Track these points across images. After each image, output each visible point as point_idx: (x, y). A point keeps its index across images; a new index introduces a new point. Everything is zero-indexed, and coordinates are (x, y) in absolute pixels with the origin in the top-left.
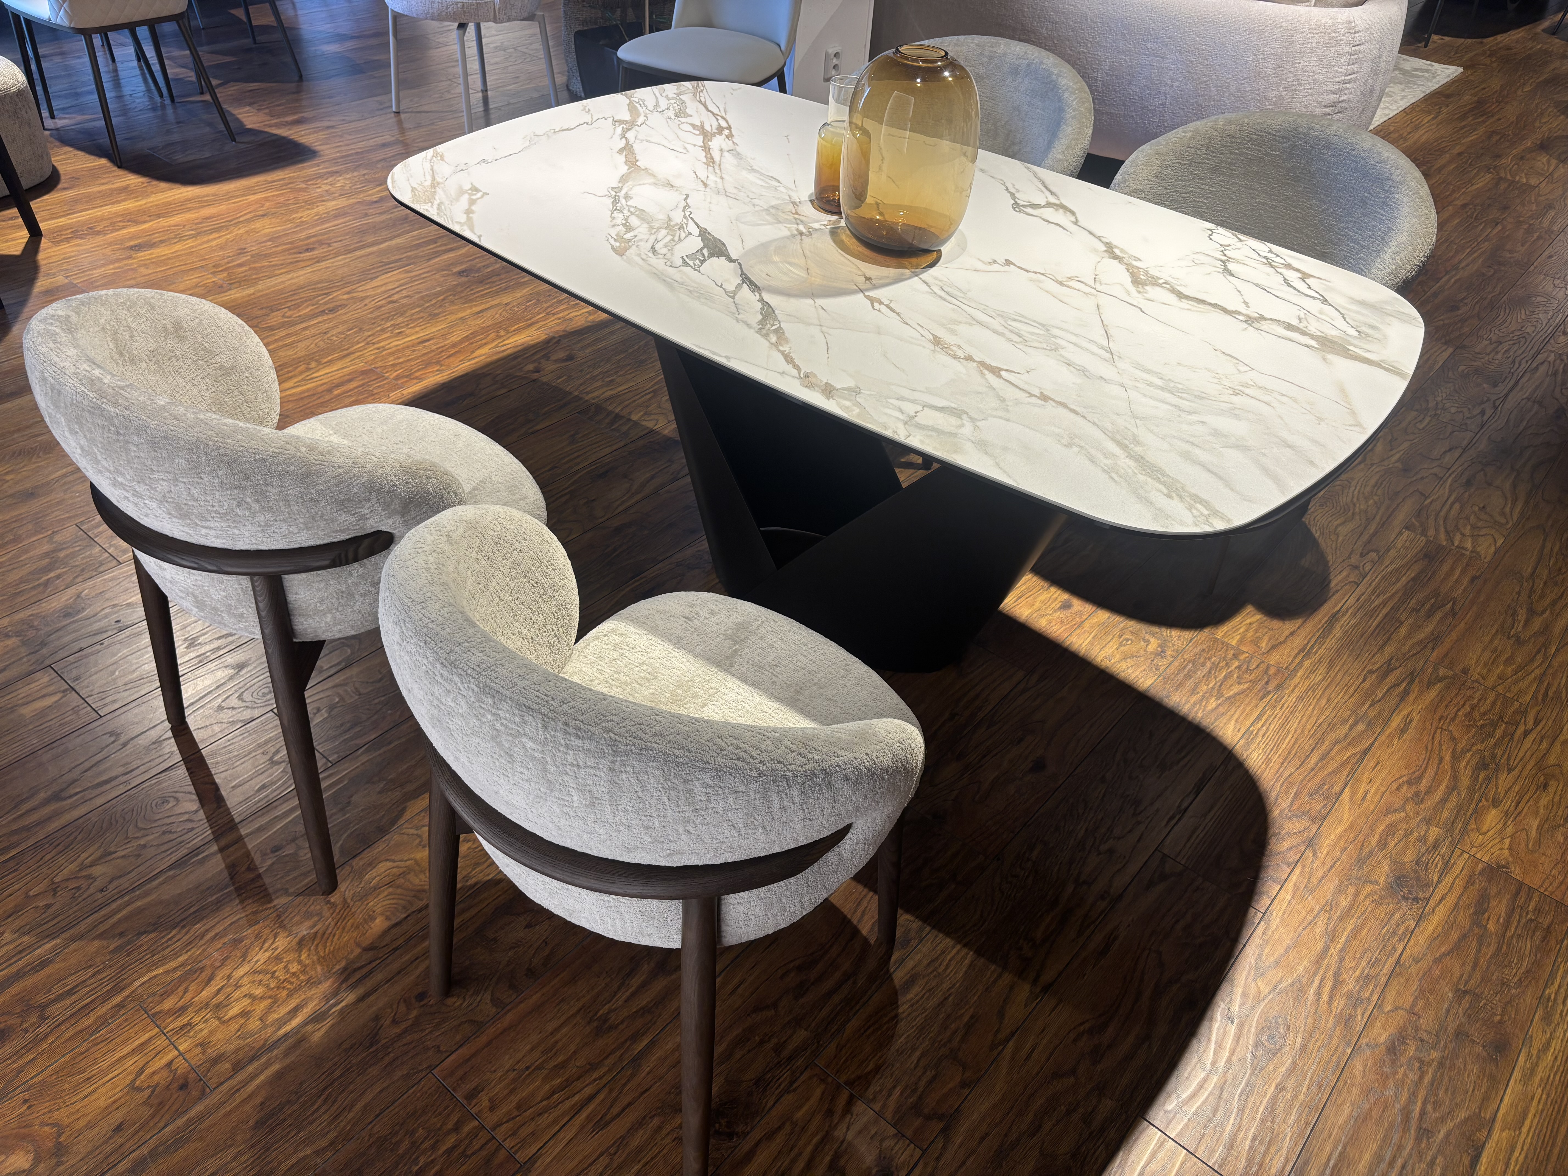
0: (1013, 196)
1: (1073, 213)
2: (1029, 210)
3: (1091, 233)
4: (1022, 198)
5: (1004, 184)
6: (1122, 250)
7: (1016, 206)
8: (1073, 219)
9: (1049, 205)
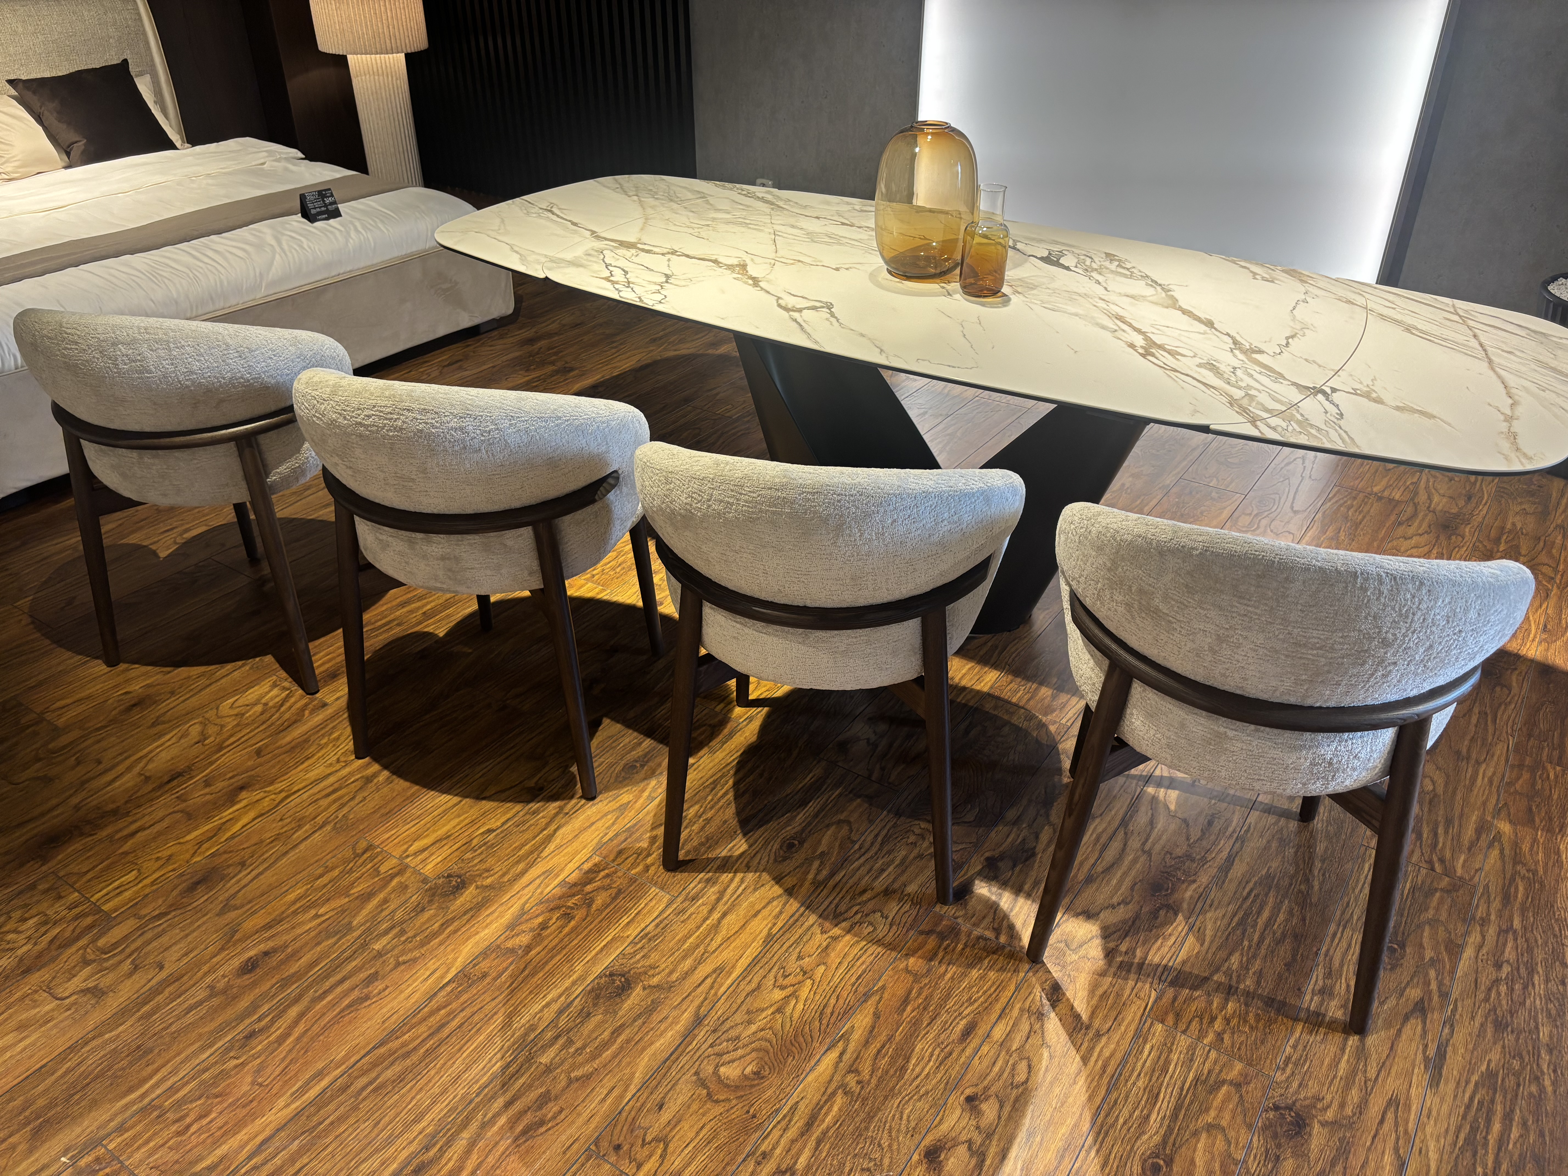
0: (832, 315)
1: (779, 306)
2: (818, 304)
3: (768, 292)
4: (824, 313)
5: (841, 324)
6: (746, 283)
7: (829, 306)
8: (780, 301)
9: (800, 310)
